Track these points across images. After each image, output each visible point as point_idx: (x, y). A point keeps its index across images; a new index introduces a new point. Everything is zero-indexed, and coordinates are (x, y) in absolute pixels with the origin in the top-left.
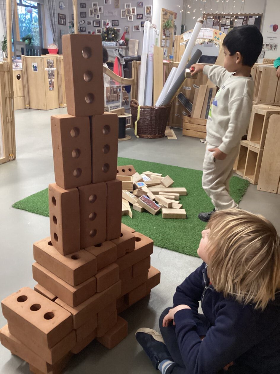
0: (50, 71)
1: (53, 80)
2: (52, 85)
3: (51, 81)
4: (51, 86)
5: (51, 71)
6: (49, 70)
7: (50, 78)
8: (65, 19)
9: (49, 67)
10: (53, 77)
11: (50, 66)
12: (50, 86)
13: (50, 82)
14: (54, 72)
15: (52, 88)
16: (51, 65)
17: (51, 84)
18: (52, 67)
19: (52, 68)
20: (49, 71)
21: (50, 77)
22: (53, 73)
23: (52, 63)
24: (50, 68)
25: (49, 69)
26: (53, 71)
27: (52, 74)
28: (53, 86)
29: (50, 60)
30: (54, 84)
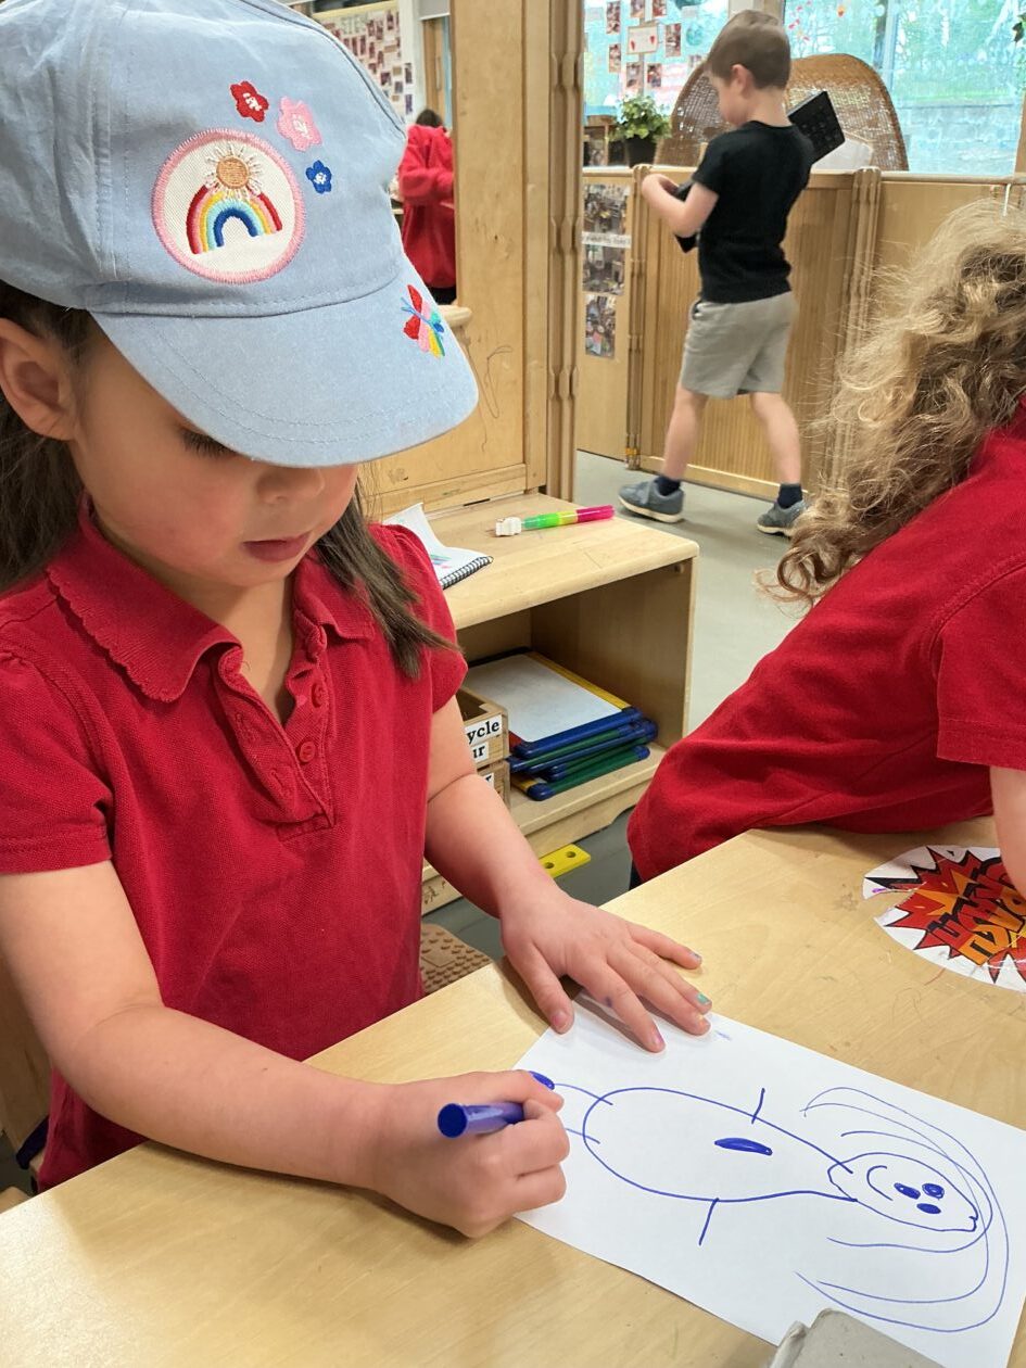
0: (600, 250)
1: (611, 302)
2: (601, 329)
3: (600, 303)
4: (596, 330)
5: (604, 248)
6: (591, 243)
7: (591, 289)
9: (597, 226)
10: (615, 286)
11: (602, 220)
12: (591, 329)
13: (593, 311)
14: (621, 259)
15: (599, 345)
16: (605, 215)
17: (595, 323)
18: (610, 224)
19: (612, 236)
20: (594, 249)
21: (597, 282)
22: (619, 263)
23: (612, 204)
24: (599, 235)
25: (594, 239)
26: (612, 254)
27: (608, 266)
28: (608, 335)
29: (602, 187)
30: (613, 325)
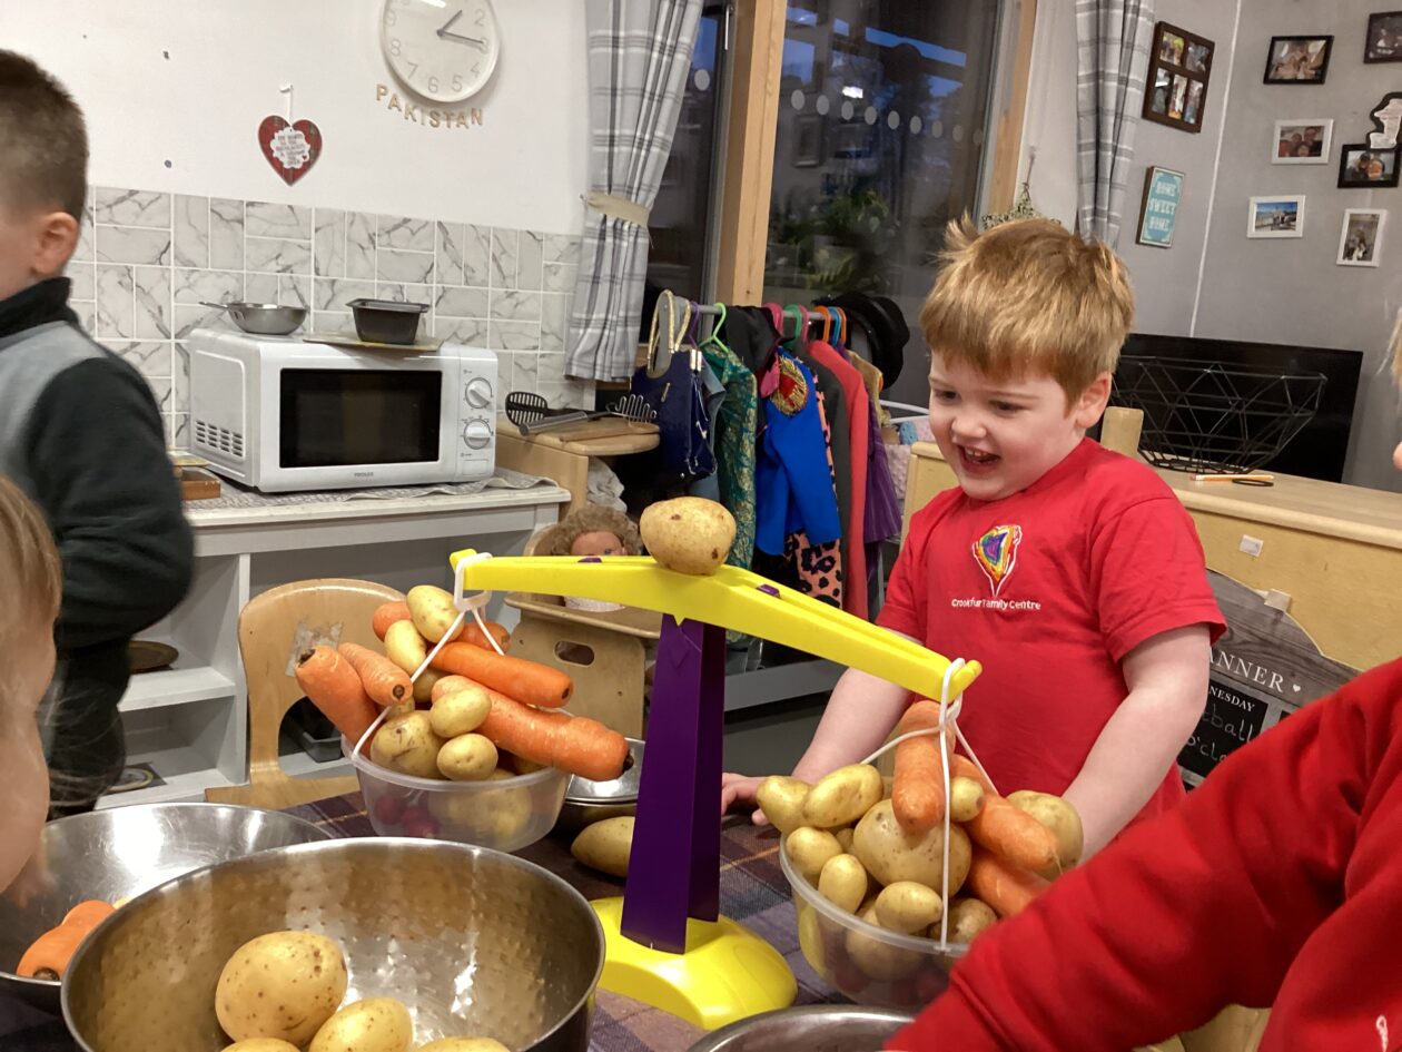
8: (1204, 77)
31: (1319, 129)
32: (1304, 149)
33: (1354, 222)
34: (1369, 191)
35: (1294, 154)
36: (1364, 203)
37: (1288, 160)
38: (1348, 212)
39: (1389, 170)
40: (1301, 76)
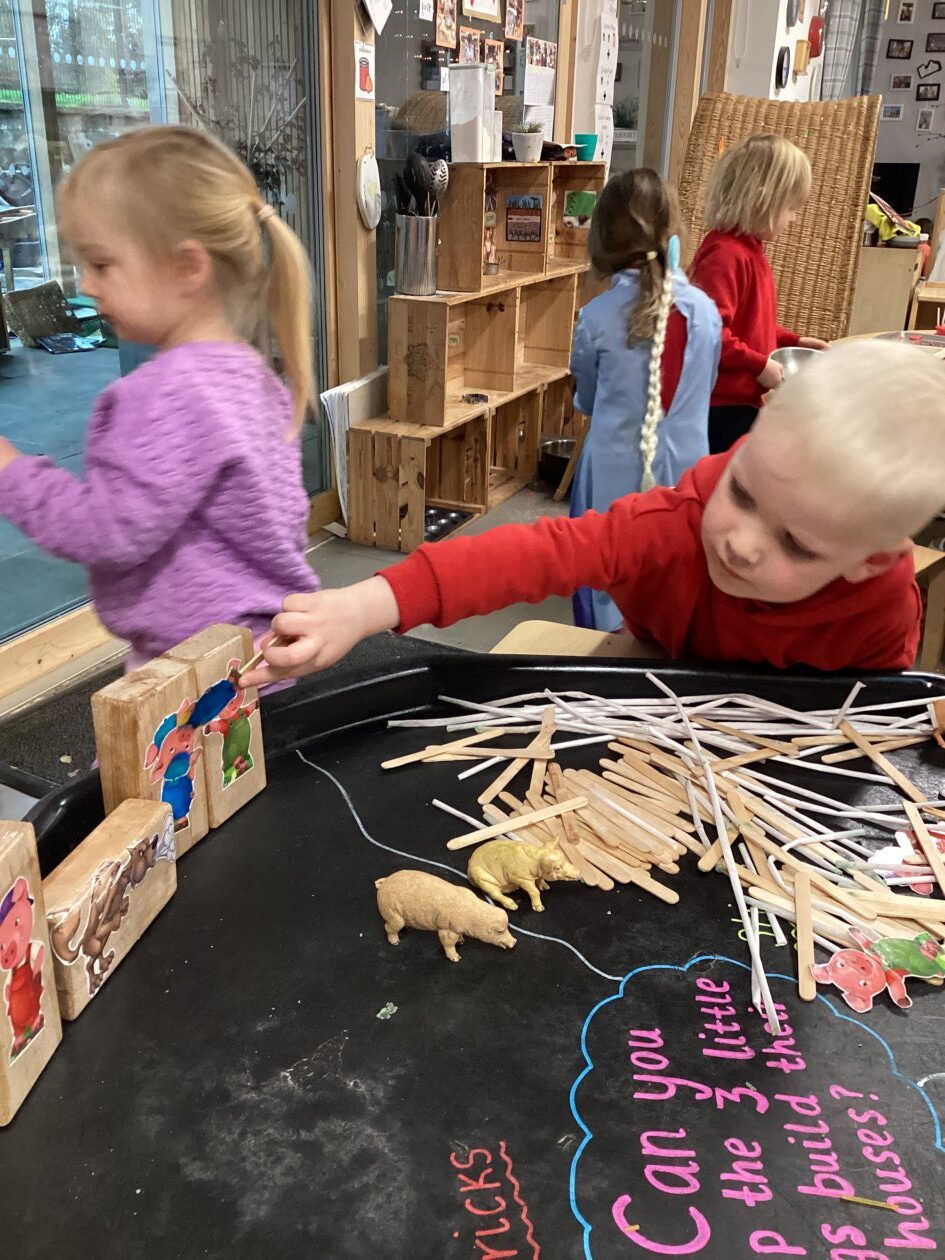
31: (910, 77)
32: (903, 85)
33: (923, 114)
34: (927, 102)
35: (899, 87)
36: (926, 106)
37: (896, 89)
38: (920, 110)
39: (935, 94)
40: (901, 56)
